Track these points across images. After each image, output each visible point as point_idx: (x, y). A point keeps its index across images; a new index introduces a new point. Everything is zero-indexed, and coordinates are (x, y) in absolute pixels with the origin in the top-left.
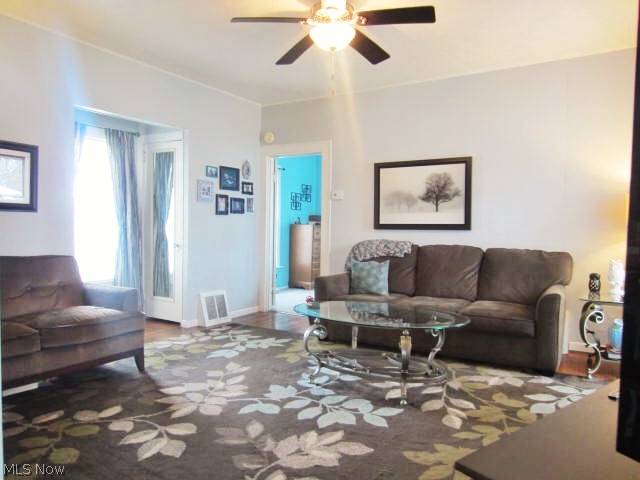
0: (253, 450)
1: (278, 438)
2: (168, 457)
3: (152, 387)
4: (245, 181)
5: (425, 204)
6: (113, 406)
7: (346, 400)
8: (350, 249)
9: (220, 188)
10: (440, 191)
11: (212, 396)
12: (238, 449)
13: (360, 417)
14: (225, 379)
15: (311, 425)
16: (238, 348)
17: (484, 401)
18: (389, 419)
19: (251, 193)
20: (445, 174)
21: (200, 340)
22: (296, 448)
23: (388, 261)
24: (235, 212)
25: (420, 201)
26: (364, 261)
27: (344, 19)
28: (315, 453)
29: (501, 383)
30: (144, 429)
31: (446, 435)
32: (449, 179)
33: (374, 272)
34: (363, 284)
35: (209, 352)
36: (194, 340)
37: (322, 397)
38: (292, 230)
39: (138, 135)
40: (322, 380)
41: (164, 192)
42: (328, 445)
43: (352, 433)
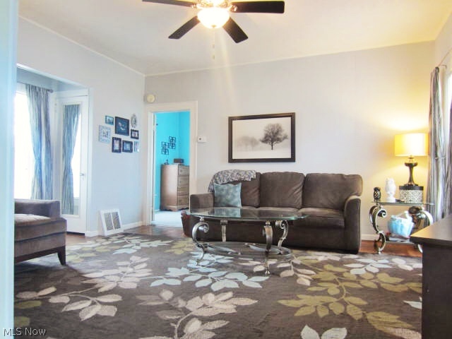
0: (169, 307)
1: (186, 299)
2: (105, 316)
3: (76, 274)
4: (133, 129)
5: (264, 145)
6: (48, 287)
7: (227, 274)
8: (212, 176)
9: (116, 133)
10: (274, 136)
11: (125, 277)
12: (158, 308)
13: (240, 283)
14: (132, 266)
15: (207, 290)
16: (135, 247)
17: (320, 269)
18: (261, 283)
19: (137, 138)
20: (278, 125)
21: (104, 244)
22: (202, 304)
23: (240, 184)
24: (126, 151)
25: (260, 143)
26: (223, 184)
27: (222, 6)
28: (217, 306)
29: (326, 259)
30: (79, 300)
31: (303, 289)
32: (280, 128)
33: (231, 191)
34: (224, 200)
35: (113, 250)
36: (98, 244)
37: (209, 273)
38: (163, 169)
39: (52, 91)
40: (206, 263)
41: (71, 135)
42: (225, 301)
43: (238, 293)
